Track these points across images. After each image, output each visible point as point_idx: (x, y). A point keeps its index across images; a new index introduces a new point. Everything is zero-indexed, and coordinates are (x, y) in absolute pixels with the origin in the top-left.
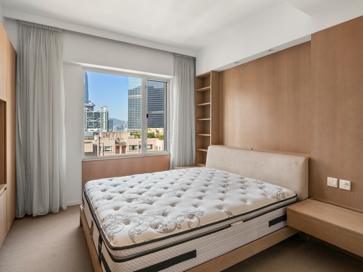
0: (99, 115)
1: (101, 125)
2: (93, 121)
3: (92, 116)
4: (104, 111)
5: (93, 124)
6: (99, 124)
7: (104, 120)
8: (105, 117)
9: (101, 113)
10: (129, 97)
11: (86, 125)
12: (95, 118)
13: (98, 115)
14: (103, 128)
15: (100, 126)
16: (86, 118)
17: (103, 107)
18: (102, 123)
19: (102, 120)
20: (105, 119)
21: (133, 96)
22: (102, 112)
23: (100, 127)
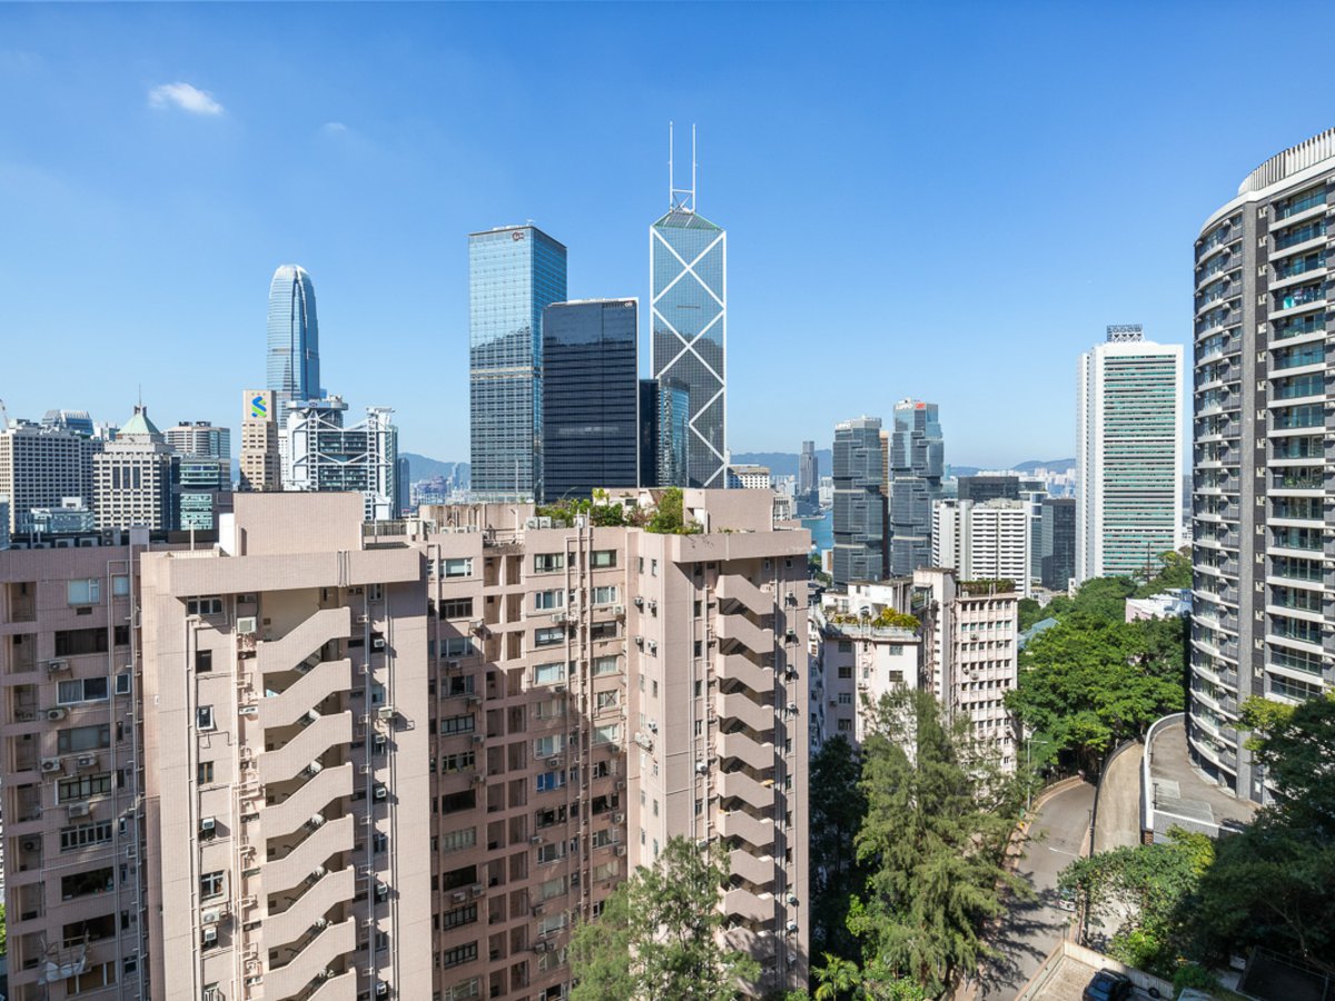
0: (362, 443)
1: (371, 478)
2: (340, 463)
3: (336, 445)
4: (381, 429)
5: (342, 473)
6: (362, 473)
7: (382, 462)
8: (387, 449)
9: (370, 433)
10: (473, 376)
11: (316, 480)
12: (349, 452)
13: (358, 441)
14: (378, 490)
15: (369, 481)
16: (317, 453)
17: (377, 412)
18: (375, 470)
19: (375, 459)
20: (387, 455)
21: (490, 371)
22: (375, 431)
23: (369, 486)
